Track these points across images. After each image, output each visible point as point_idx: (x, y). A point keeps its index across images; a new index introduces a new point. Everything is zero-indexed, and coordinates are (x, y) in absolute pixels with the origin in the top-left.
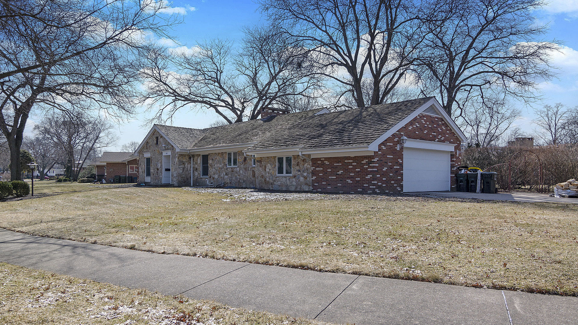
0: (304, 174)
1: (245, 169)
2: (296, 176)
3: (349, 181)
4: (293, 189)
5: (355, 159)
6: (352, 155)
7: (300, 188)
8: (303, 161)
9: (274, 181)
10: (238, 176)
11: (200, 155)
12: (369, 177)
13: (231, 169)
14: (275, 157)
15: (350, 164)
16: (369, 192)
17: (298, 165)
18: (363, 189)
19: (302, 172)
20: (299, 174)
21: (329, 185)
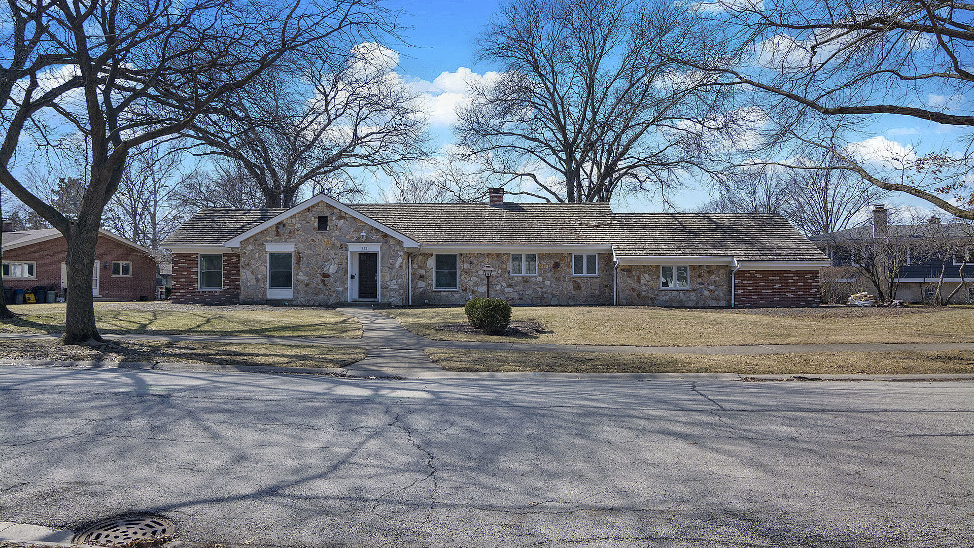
0: (710, 287)
1: (558, 279)
2: (696, 290)
3: (789, 295)
4: (691, 304)
5: (796, 273)
6: (792, 270)
7: (704, 304)
8: (709, 272)
9: (657, 295)
10: (539, 290)
11: (431, 255)
12: (814, 291)
13: (521, 278)
14: (657, 267)
15: (791, 278)
16: (814, 305)
17: (699, 276)
18: (807, 303)
19: (706, 285)
20: (702, 288)
21: (762, 299)
